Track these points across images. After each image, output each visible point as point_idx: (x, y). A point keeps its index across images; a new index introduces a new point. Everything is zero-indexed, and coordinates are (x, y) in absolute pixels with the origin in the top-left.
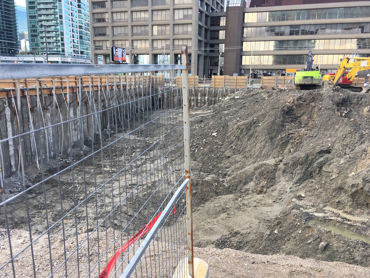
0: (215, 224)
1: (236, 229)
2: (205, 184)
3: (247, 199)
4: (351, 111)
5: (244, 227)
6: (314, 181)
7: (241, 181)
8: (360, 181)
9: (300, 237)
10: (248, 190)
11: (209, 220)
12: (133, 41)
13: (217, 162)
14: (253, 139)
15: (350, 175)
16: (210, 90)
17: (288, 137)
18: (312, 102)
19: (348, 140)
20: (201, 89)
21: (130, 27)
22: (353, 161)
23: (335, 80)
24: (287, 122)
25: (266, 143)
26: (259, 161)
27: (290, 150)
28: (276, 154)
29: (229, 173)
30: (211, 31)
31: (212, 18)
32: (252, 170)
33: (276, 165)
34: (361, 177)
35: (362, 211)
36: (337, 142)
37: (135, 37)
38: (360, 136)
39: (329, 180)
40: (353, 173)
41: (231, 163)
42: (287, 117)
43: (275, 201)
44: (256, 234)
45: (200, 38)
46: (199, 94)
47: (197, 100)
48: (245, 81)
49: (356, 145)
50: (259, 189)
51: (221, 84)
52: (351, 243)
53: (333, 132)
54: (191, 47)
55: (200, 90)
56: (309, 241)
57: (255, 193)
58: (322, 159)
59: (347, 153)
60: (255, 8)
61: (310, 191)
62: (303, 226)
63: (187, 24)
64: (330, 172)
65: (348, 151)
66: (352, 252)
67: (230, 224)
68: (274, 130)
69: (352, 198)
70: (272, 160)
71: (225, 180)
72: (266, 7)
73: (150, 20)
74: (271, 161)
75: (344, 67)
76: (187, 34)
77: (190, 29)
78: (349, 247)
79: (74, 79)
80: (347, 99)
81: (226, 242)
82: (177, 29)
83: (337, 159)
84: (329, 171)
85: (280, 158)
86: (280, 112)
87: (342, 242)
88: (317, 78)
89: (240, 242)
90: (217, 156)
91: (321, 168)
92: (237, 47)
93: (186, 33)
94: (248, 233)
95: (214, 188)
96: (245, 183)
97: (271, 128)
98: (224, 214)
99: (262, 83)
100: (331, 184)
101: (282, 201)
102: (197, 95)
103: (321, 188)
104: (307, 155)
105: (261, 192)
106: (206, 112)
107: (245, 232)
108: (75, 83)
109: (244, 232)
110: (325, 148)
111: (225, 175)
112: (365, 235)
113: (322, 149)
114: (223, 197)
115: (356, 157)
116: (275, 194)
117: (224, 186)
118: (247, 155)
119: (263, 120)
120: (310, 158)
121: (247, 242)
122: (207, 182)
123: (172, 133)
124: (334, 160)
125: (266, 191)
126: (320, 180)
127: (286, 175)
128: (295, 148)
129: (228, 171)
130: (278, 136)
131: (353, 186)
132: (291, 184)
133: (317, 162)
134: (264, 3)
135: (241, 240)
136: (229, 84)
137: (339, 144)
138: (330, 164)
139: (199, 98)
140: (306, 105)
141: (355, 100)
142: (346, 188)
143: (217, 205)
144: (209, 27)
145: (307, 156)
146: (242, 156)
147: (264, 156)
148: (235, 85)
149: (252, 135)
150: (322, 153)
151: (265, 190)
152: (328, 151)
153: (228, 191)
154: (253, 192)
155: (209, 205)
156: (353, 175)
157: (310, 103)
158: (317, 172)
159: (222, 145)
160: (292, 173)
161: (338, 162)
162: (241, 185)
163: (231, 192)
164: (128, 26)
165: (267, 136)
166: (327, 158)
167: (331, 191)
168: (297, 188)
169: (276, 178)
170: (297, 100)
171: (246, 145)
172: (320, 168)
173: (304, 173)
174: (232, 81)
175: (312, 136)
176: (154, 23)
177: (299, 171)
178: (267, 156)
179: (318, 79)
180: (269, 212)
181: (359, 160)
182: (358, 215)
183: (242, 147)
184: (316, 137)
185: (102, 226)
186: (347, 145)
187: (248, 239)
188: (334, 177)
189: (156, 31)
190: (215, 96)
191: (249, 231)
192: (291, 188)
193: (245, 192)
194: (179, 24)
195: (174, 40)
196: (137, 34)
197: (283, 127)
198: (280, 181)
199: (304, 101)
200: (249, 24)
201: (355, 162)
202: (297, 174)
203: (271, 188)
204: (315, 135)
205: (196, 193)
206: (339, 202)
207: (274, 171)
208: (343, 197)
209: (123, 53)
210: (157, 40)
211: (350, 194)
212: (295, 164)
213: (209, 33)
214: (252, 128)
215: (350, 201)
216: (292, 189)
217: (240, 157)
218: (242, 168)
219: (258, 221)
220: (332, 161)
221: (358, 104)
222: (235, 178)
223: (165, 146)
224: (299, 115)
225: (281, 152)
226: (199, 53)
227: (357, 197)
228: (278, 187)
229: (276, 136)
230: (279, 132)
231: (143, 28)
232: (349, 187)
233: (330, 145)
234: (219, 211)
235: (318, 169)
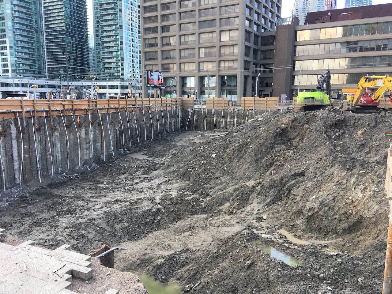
0: (175, 241)
1: (190, 246)
2: (183, 203)
3: (216, 219)
4: (344, 133)
5: (197, 244)
6: (280, 203)
7: (217, 202)
8: (317, 205)
9: (236, 256)
10: (221, 210)
11: (172, 237)
12: (180, 64)
13: (205, 182)
14: (242, 160)
15: (311, 199)
16: (239, 111)
17: (273, 160)
18: (307, 123)
19: (321, 163)
20: (230, 111)
21: (178, 51)
22: (319, 185)
23: (354, 101)
24: (277, 144)
25: (251, 165)
26: (241, 183)
27: (271, 172)
28: (258, 176)
29: (211, 194)
30: (262, 51)
31: (263, 38)
32: (231, 191)
33: (254, 187)
34: (320, 200)
35: (312, 235)
36: (312, 164)
37: (182, 61)
38: (333, 159)
39: (292, 203)
40: (314, 197)
41: (216, 184)
42: (279, 139)
43: (238, 222)
44: (204, 252)
45: (247, 59)
46: (229, 116)
47: (226, 122)
48: (275, 102)
49: (327, 168)
50: (231, 210)
51: (251, 105)
52: (272, 264)
53: (314, 155)
54: (237, 68)
55: (230, 112)
56: (241, 260)
57: (227, 214)
58: (293, 182)
59: (317, 176)
60: (308, 25)
61: (273, 214)
62: (243, 245)
63: (233, 45)
64: (296, 195)
65: (318, 174)
66: (270, 272)
67: (187, 242)
68: (261, 152)
69: (307, 222)
70: (253, 181)
71: (204, 200)
72: (320, 24)
73: (197, 42)
74: (251, 183)
75: (362, 87)
76: (233, 55)
77: (236, 50)
78: (268, 267)
79: (87, 102)
80: (342, 121)
81: (176, 258)
82: (223, 51)
83: (307, 182)
84: (295, 194)
85: (261, 180)
86: (272, 133)
87: (264, 262)
88: (319, 98)
89: (188, 259)
90: (207, 177)
91: (290, 191)
93: (232, 54)
94: (197, 250)
95: (191, 207)
96: (221, 205)
97: (258, 150)
98: (189, 232)
99: (293, 104)
100: (292, 207)
101: (245, 222)
102: (225, 117)
103: (284, 211)
104: (282, 178)
105: (231, 213)
107: (195, 250)
108: (88, 105)
109: (194, 249)
110: (300, 171)
111: (207, 195)
112: (296, 258)
113: (297, 171)
114: (197, 216)
115: (323, 180)
116: (242, 215)
117: (202, 206)
118: (234, 176)
119: (255, 142)
120: (284, 181)
121: (194, 259)
122: (186, 201)
123: (179, 154)
124: (303, 183)
125: (236, 212)
126: (286, 202)
127: (260, 198)
128: (276, 170)
129: (211, 192)
130: (264, 158)
131: (310, 209)
132: (261, 205)
133: (288, 185)
134: (318, 19)
135: (188, 257)
136: (259, 105)
137: (313, 167)
138: (298, 188)
139: (228, 120)
140: (301, 126)
141: (352, 121)
142: (304, 211)
143: (187, 223)
144: (259, 47)
145: (282, 179)
146: (229, 178)
147: (246, 178)
148: (265, 106)
149: (242, 157)
150: (296, 175)
151: (235, 211)
152: (302, 174)
153: (203, 211)
154: (225, 213)
155: (181, 223)
156: (314, 199)
157: (304, 124)
158: (286, 195)
159: (215, 166)
160: (265, 195)
161: (306, 185)
162: (216, 206)
163: (206, 212)
164: (176, 50)
165: (253, 158)
166: (298, 181)
167: (291, 214)
168: (264, 210)
169: (250, 200)
170: (292, 122)
171: (235, 167)
172: (289, 191)
173: (276, 196)
174: (262, 102)
175: (295, 158)
176: (201, 45)
177: (271, 194)
178: (249, 178)
179: (320, 100)
180: (227, 232)
181: (324, 183)
182: (306, 239)
183: (231, 169)
184: (299, 159)
185: (68, 235)
186: (319, 168)
187: (196, 256)
188: (297, 200)
189: (202, 53)
190: (244, 118)
191: (199, 248)
192: (259, 210)
193: (218, 212)
194: (225, 46)
195: (220, 61)
196: (185, 57)
197: (272, 149)
198: (252, 203)
199: (299, 123)
200: (301, 42)
201: (320, 186)
202: (270, 197)
203: (241, 210)
204: (298, 158)
205: (173, 211)
206: (293, 225)
207: (250, 193)
208: (301, 221)
209: (160, 77)
210: (204, 62)
211: (306, 217)
212: (270, 187)
213: (259, 53)
214: (244, 150)
215: (305, 225)
216: (259, 211)
217: (227, 178)
218: (225, 188)
219: (211, 240)
220: (301, 184)
221: (354, 126)
222: (213, 199)
224: (292, 137)
225: (263, 174)
226: (246, 73)
227: (313, 221)
228: (248, 208)
229: (262, 158)
230: (266, 154)
231: (190, 51)
232: (306, 210)
233: (305, 167)
234: (186, 229)
235: (287, 192)
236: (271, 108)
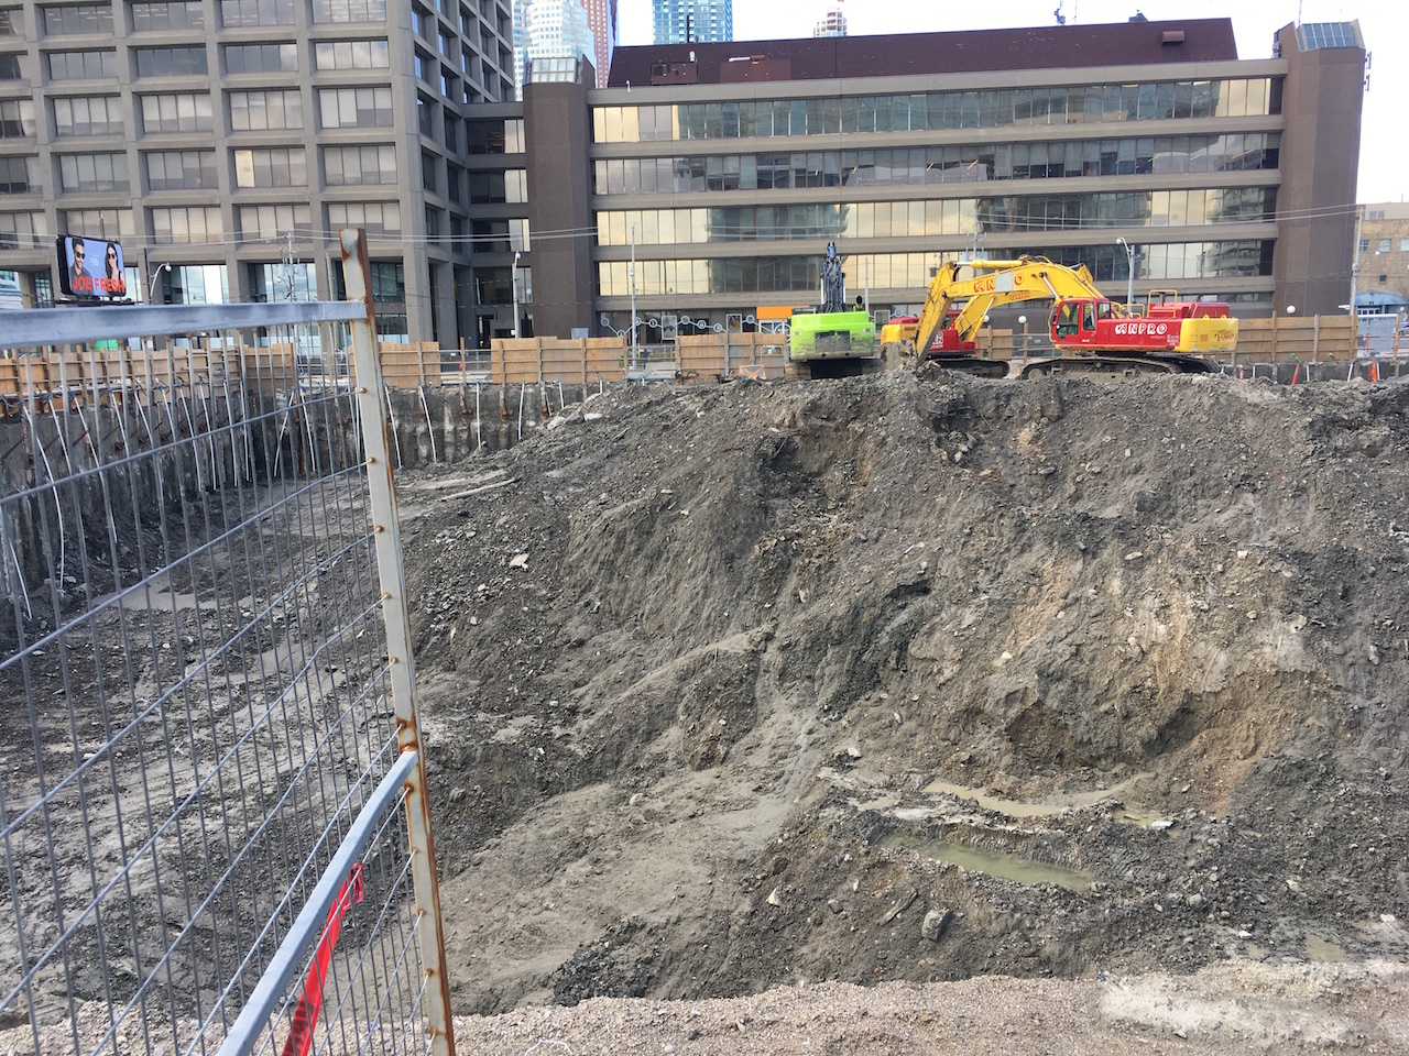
0: (547, 909)
1: (630, 913)
2: (499, 758)
3: (662, 793)
4: (978, 443)
5: (659, 899)
6: (884, 695)
7: (632, 730)
8: (1029, 680)
9: (858, 904)
10: (661, 758)
11: (522, 897)
12: (149, 210)
13: (537, 665)
14: (663, 568)
15: (998, 663)
16: (487, 393)
17: (785, 550)
18: (855, 418)
19: (980, 542)
20: (451, 392)
21: (133, 157)
22: (1002, 613)
23: (919, 340)
24: (777, 496)
25: (712, 577)
26: (694, 646)
27: (797, 595)
28: (749, 613)
29: (586, 702)
30: (472, 172)
31: (471, 122)
32: (670, 683)
33: (754, 655)
34: (1033, 663)
35: (1048, 781)
36: (948, 551)
37: (157, 197)
38: (1016, 526)
39: (932, 689)
40: (1006, 655)
41: (590, 665)
42: (777, 478)
43: (760, 787)
44: (704, 921)
45: (431, 199)
46: (447, 411)
47: (440, 433)
48: (615, 355)
49: (1005, 556)
50: (702, 749)
51: (529, 368)
52: (1025, 900)
53: (932, 520)
54: (399, 232)
55: (450, 397)
56: (889, 915)
57: (689, 767)
58: (903, 617)
59: (982, 586)
60: (629, 89)
61: (875, 735)
62: (865, 862)
63: (377, 145)
64: (934, 660)
65: (983, 580)
66: (1030, 929)
67: (606, 900)
68: (735, 529)
69: (1011, 740)
70: (738, 636)
71: (571, 731)
72: (668, 88)
73: (220, 129)
74: (735, 643)
75: (945, 296)
76: (379, 183)
77: (387, 163)
78: (1018, 915)
80: (964, 404)
81: (596, 970)
82: (333, 163)
83: (953, 610)
84: (929, 654)
85: (766, 627)
86: (751, 460)
87: (993, 900)
88: (864, 334)
89: (649, 961)
90: (537, 643)
91: (903, 648)
92: (575, 232)
93: (372, 179)
94: (673, 920)
95: (532, 766)
96: (650, 736)
97: (724, 522)
98: (581, 862)
99: (679, 360)
100: (939, 701)
101: (787, 782)
102: (437, 417)
103: (910, 718)
104: (856, 608)
105: (708, 760)
106: (478, 479)
107: (664, 920)
109: (657, 919)
110: (910, 578)
111: (574, 711)
112: (1065, 864)
113: (900, 580)
114: (571, 797)
115: (1009, 597)
116: (759, 759)
117: (572, 754)
118: (648, 627)
119: (692, 496)
120: (865, 617)
121: (674, 957)
122: (505, 748)
123: (350, 572)
124: (943, 615)
125: (727, 753)
126: (905, 689)
127: (790, 688)
128: (813, 586)
129: (582, 697)
130: (751, 550)
131: (1010, 698)
132: (810, 717)
133: (888, 629)
134: (659, 72)
135: (649, 954)
136: (558, 368)
137: (954, 559)
138: (930, 633)
139: (449, 427)
140: (837, 430)
141: (989, 404)
142: (988, 708)
143: (549, 832)
144: (462, 155)
145: (856, 611)
146: (630, 635)
147: (708, 625)
148: (583, 370)
149: (660, 554)
150: (902, 593)
151: (721, 749)
152: (922, 588)
153: (590, 772)
154: (681, 764)
155: (520, 837)
156: (1008, 661)
157: (848, 422)
158: (893, 663)
159: (551, 600)
160: (809, 677)
161: (955, 622)
162: (633, 746)
163: (597, 775)
164: (124, 152)
165: (713, 553)
166: (920, 613)
167: (944, 724)
168: (832, 729)
169: (759, 702)
170: (806, 415)
171: (642, 591)
172: (901, 649)
173: (852, 673)
174: (568, 356)
175: (863, 537)
176: (238, 139)
177: (832, 669)
178: (719, 626)
179: (867, 341)
180: (744, 829)
181: (1020, 608)
182: (1037, 797)
183: (627, 602)
184: (877, 540)
186: (977, 560)
187: (676, 945)
188: (948, 673)
189: (247, 170)
190: (510, 417)
191: (676, 912)
192: (810, 732)
193: (651, 767)
194: (342, 146)
195: (326, 205)
196: (168, 185)
197: (766, 513)
198: (772, 713)
199: (828, 419)
200: (611, 148)
201: (1008, 617)
202: (826, 679)
203: (743, 741)
204: (874, 535)
205: (464, 796)
206: (971, 760)
207: (750, 678)
208: (985, 742)
209: (112, 262)
210: (256, 206)
211: (1003, 727)
212: (819, 642)
213: (464, 179)
214: (658, 526)
215: (1007, 751)
216: (815, 735)
217: (623, 637)
218: (635, 676)
219: (707, 869)
220: (938, 619)
221: (999, 418)
222: (609, 720)
223: (321, 627)
224: (815, 468)
225: (767, 606)
226: (435, 253)
227: (1028, 736)
228: (768, 733)
229: (744, 549)
230: (752, 533)
231: (192, 162)
232: (997, 703)
233: (924, 564)
234: (561, 855)
235: (895, 653)
236: (604, 375)
